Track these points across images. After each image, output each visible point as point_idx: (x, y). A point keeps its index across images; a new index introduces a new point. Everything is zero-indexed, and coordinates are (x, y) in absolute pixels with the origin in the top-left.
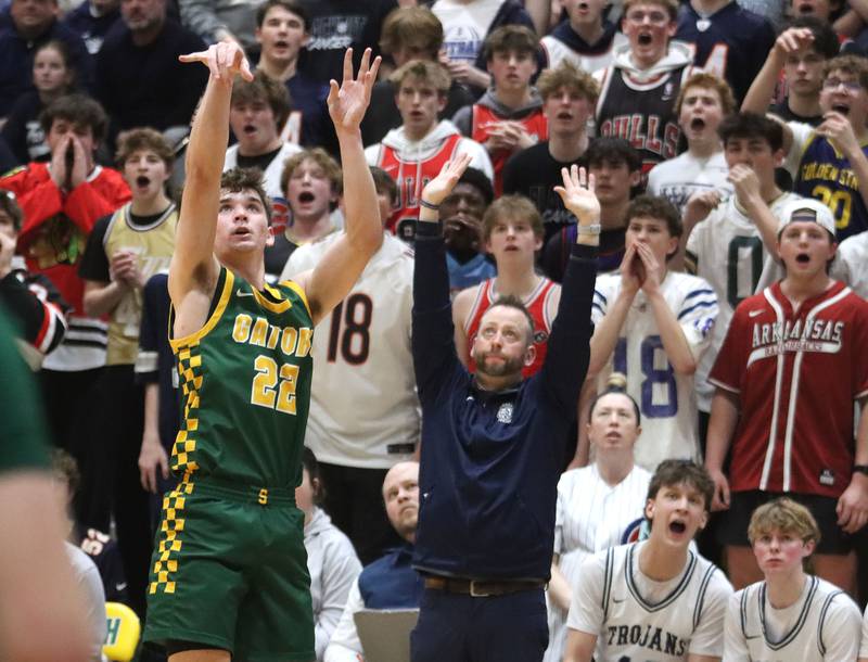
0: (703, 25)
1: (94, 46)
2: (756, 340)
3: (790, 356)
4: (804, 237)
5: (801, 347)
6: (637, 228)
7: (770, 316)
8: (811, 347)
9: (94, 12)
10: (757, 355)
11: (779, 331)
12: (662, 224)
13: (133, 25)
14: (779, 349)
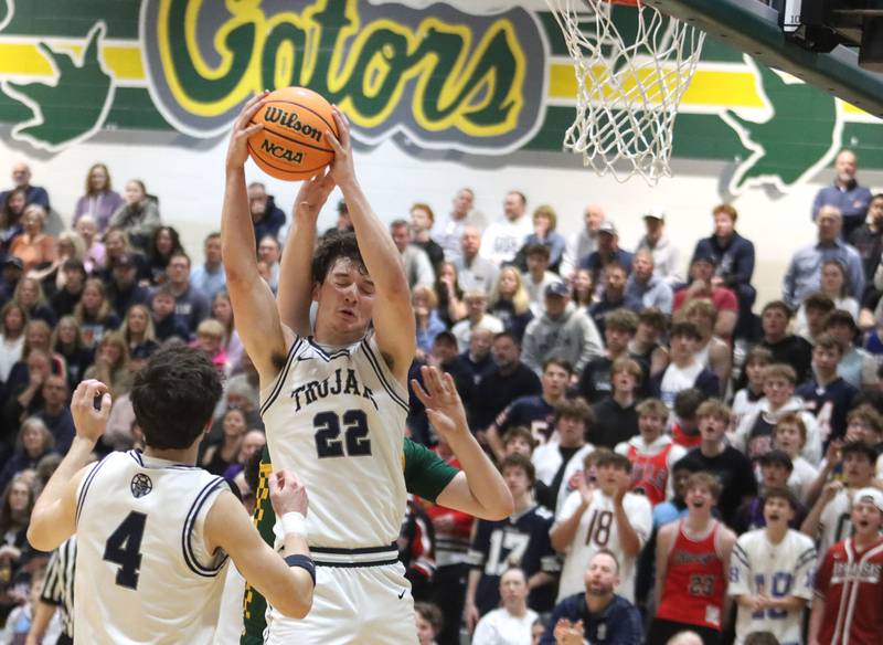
0: (821, 391)
1: (477, 379)
2: (835, 571)
3: (851, 584)
4: (865, 511)
5: (857, 579)
6: (772, 504)
7: (844, 559)
8: (863, 579)
9: (472, 357)
10: (835, 580)
11: (848, 569)
12: (786, 502)
13: (499, 364)
14: (847, 578)
